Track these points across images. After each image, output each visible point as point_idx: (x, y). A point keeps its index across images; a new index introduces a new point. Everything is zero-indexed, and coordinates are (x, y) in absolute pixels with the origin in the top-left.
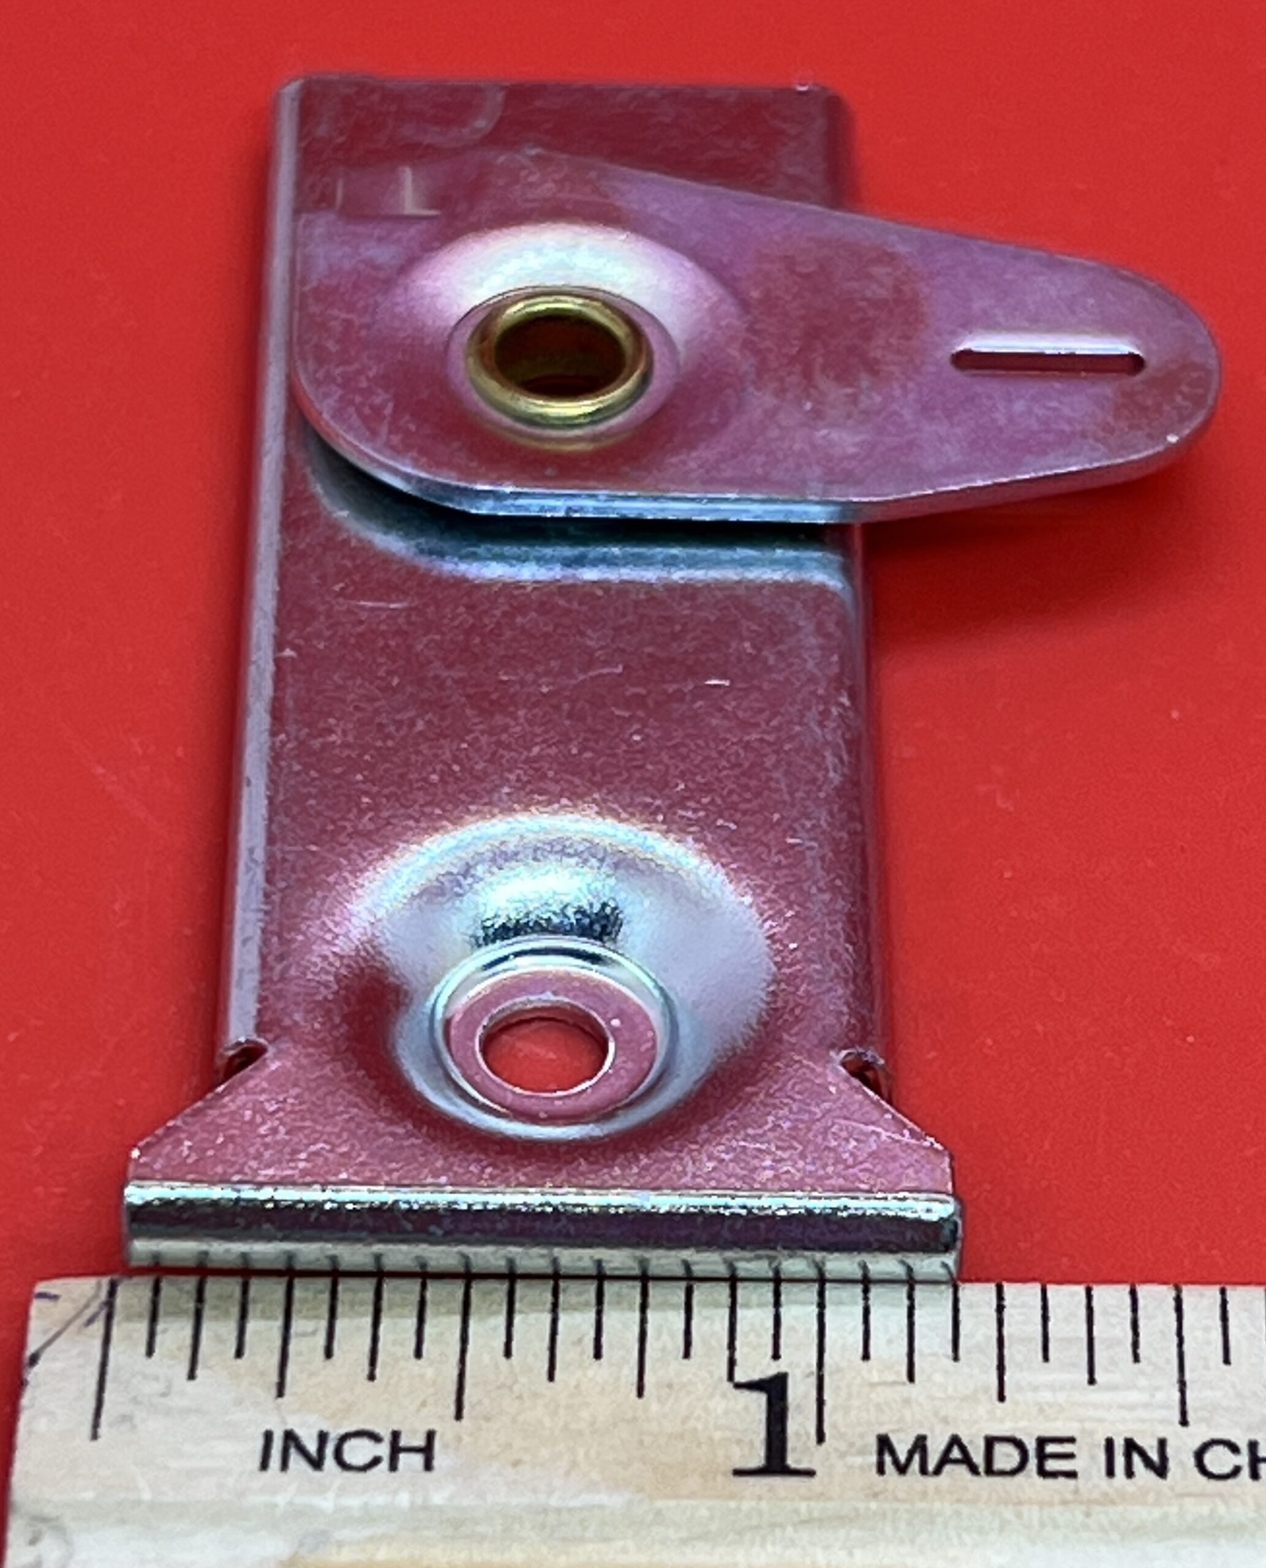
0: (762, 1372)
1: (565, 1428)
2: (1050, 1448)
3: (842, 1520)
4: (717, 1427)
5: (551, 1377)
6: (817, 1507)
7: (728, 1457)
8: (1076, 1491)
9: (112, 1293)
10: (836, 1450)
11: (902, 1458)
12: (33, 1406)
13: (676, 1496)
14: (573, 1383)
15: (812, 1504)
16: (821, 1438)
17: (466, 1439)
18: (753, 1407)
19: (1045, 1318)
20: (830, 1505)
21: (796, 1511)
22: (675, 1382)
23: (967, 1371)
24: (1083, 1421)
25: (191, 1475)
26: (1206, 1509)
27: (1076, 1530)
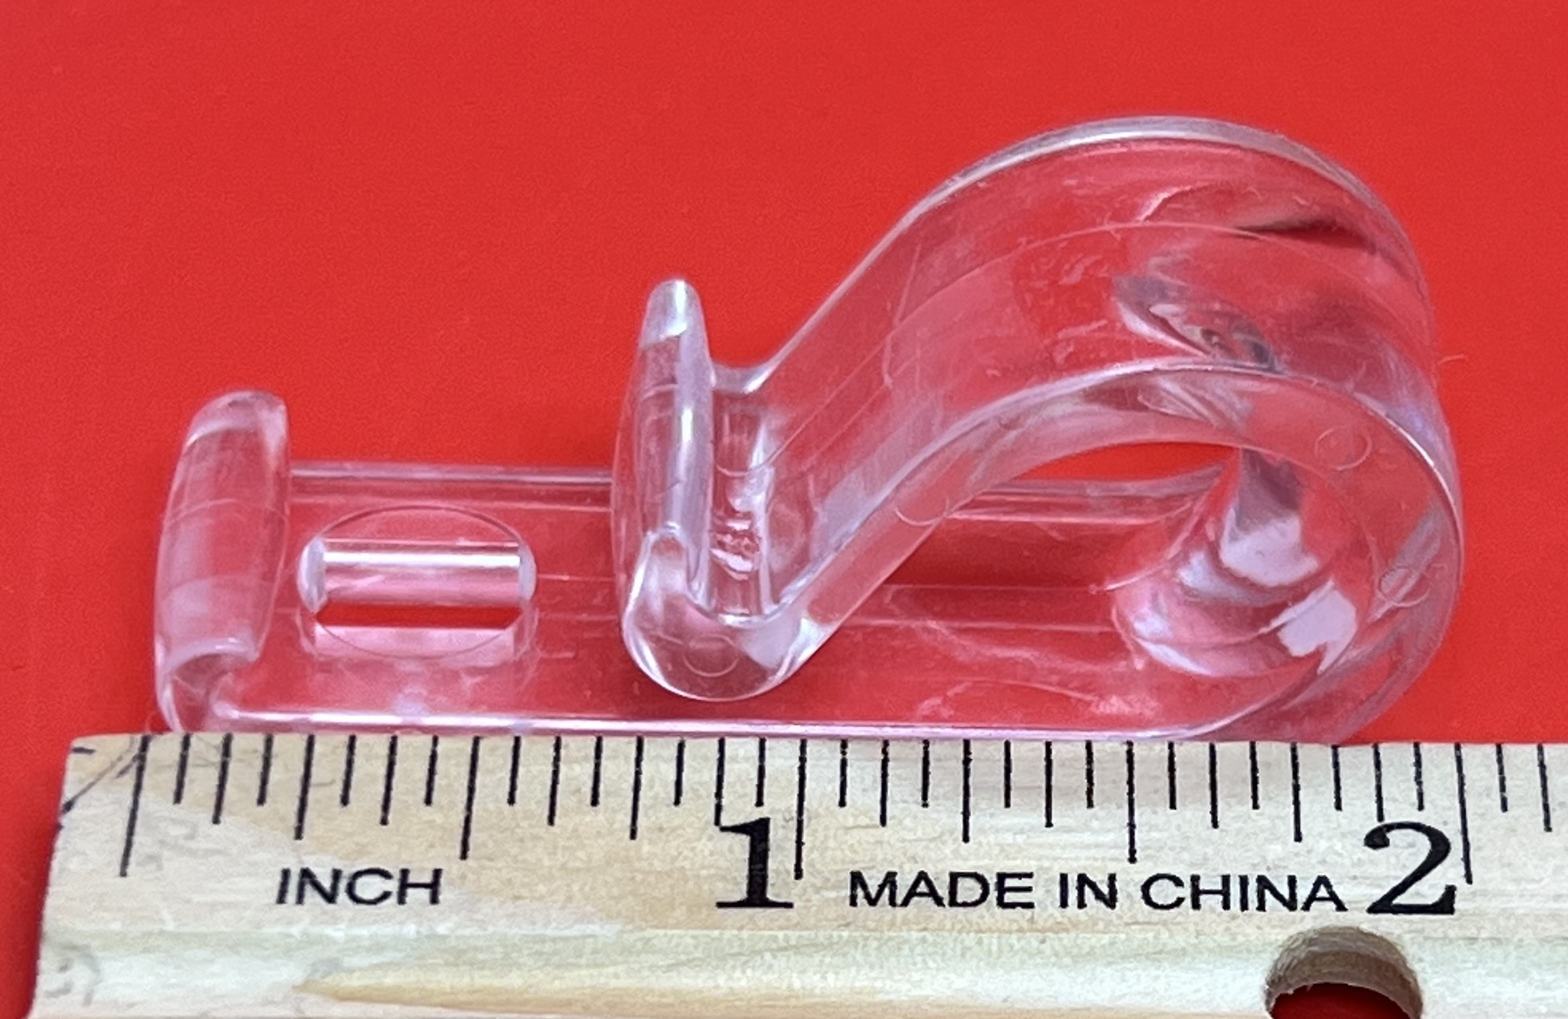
0: (746, 816)
1: (563, 867)
2: (1009, 883)
3: (816, 946)
4: (703, 867)
5: (551, 821)
6: (794, 935)
7: (712, 892)
8: (1032, 920)
9: (144, 747)
10: (813, 885)
11: (873, 894)
12: (66, 847)
13: (664, 927)
14: (571, 827)
15: (790, 933)
16: (799, 874)
17: (470, 876)
18: (737, 848)
19: (1008, 770)
20: (805, 933)
21: (775, 939)
22: (665, 826)
23: (935, 816)
24: (1039, 859)
25: (213, 907)
26: (1150, 935)
27: (1031, 956)
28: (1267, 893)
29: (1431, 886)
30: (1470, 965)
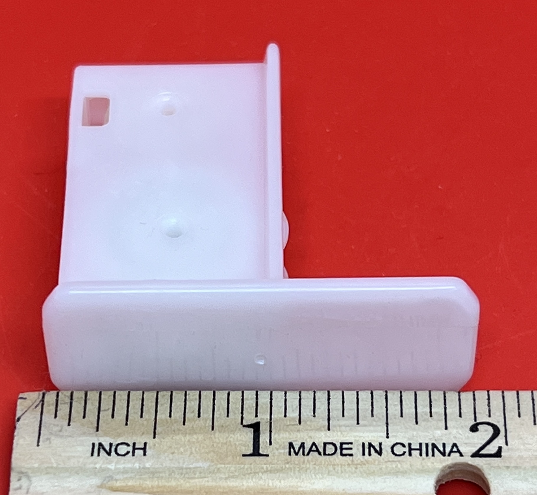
0: (252, 421)
1: (189, 441)
2: (345, 446)
3: (277, 471)
4: (237, 441)
5: (184, 424)
7: (240, 450)
8: (353, 461)
9: (43, 397)
10: (276, 447)
11: (297, 450)
12: (18, 435)
13: (224, 464)
14: (191, 426)
15: (268, 466)
16: (271, 443)
17: (157, 445)
18: (249, 433)
19: (343, 402)
20: (273, 466)
21: (263, 468)
22: (224, 425)
23: (317, 420)
24: (355, 437)
25: (69, 458)
26: (394, 466)
27: (352, 473)
28: (435, 449)
29: (494, 447)
30: (507, 476)
